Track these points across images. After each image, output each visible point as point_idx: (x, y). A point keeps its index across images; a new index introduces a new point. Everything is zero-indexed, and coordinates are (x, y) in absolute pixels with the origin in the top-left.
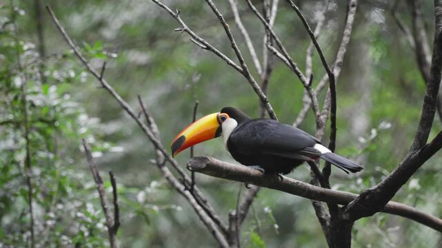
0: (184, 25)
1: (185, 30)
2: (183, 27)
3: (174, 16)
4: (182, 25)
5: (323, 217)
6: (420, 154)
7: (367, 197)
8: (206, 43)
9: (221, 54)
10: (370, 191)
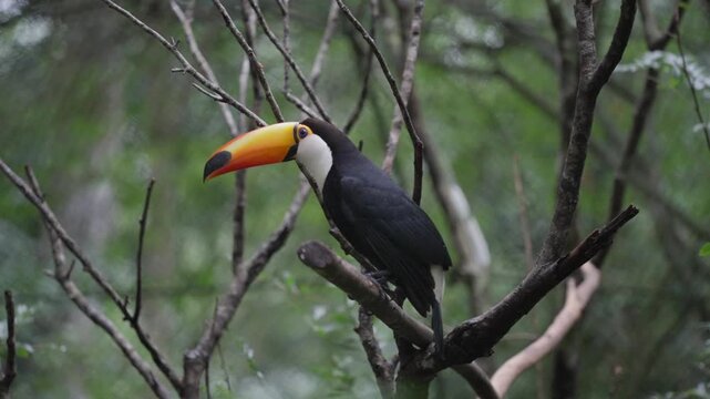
0: (187, 62)
1: (189, 71)
2: (185, 66)
3: (170, 48)
4: (183, 62)
5: (380, 363)
6: (556, 268)
7: (466, 334)
8: (223, 92)
9: (248, 110)
10: (471, 325)
